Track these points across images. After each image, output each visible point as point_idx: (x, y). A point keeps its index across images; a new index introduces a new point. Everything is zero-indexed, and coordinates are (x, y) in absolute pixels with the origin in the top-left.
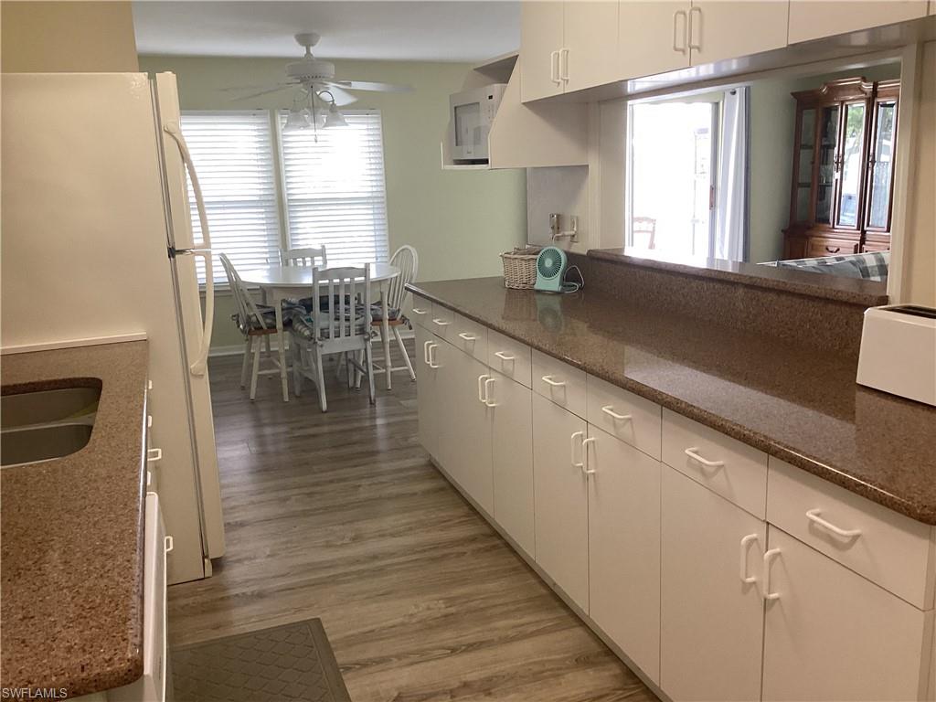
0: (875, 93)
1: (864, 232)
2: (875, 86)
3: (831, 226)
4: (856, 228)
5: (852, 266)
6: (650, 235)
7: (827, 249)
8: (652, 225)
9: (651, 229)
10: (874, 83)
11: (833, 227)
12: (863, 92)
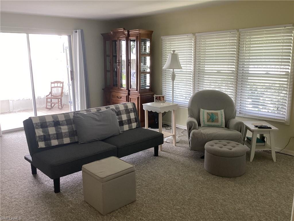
0: (129, 35)
1: (129, 91)
2: (128, 32)
3: (118, 88)
4: (126, 89)
5: (112, 111)
6: (61, 88)
7: (117, 97)
8: (61, 85)
9: (61, 86)
10: (128, 31)
11: (119, 89)
12: (125, 34)
